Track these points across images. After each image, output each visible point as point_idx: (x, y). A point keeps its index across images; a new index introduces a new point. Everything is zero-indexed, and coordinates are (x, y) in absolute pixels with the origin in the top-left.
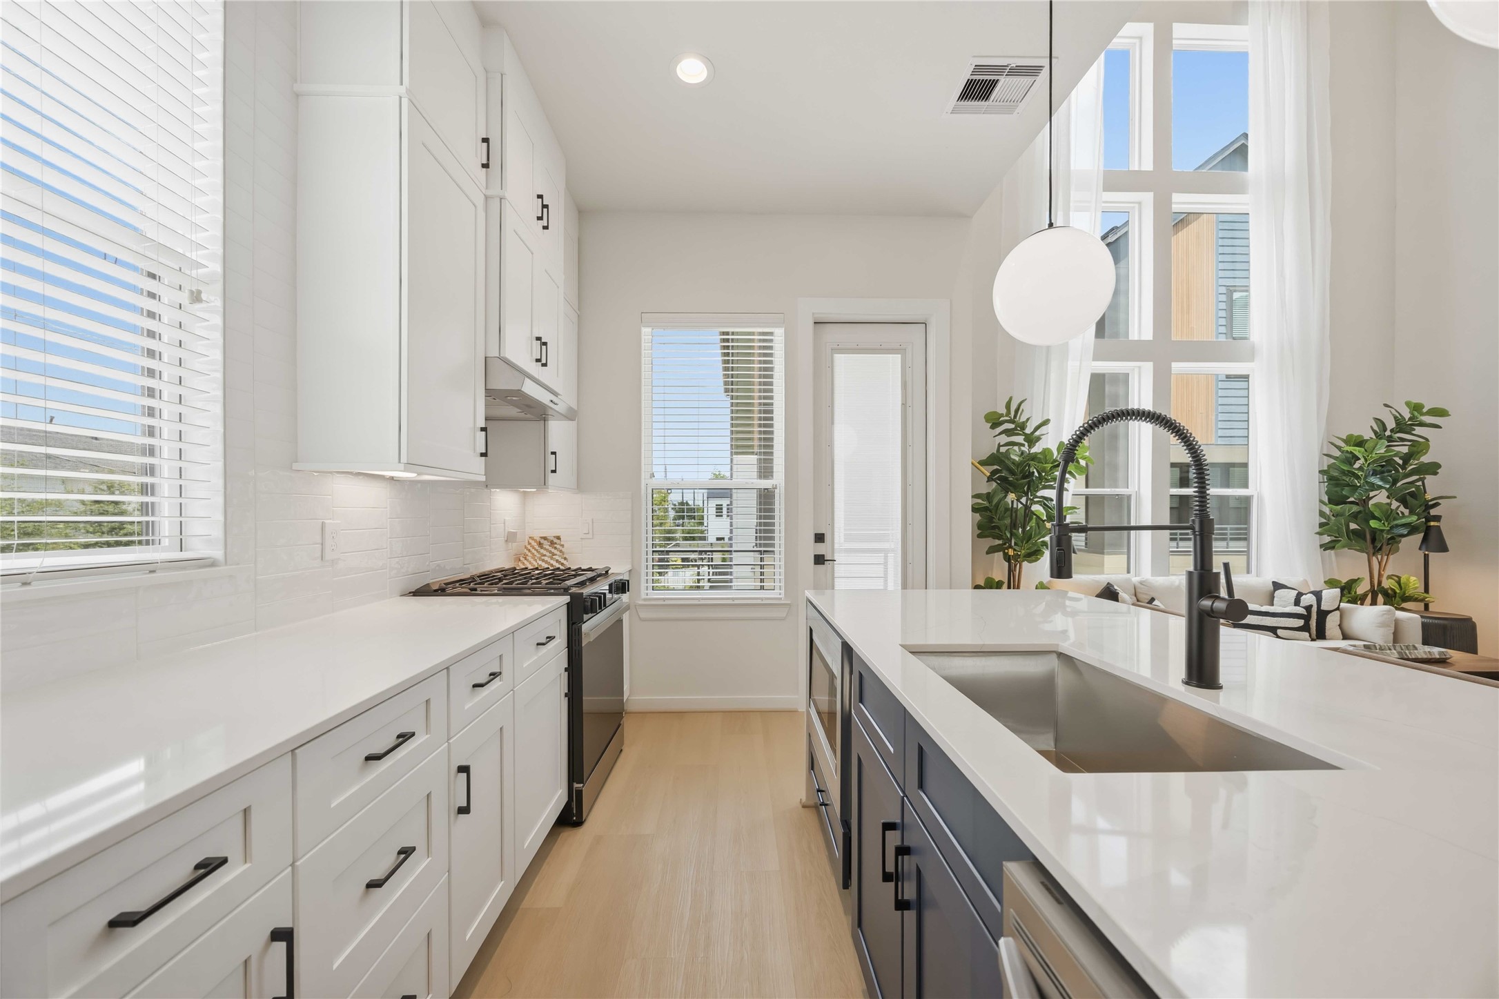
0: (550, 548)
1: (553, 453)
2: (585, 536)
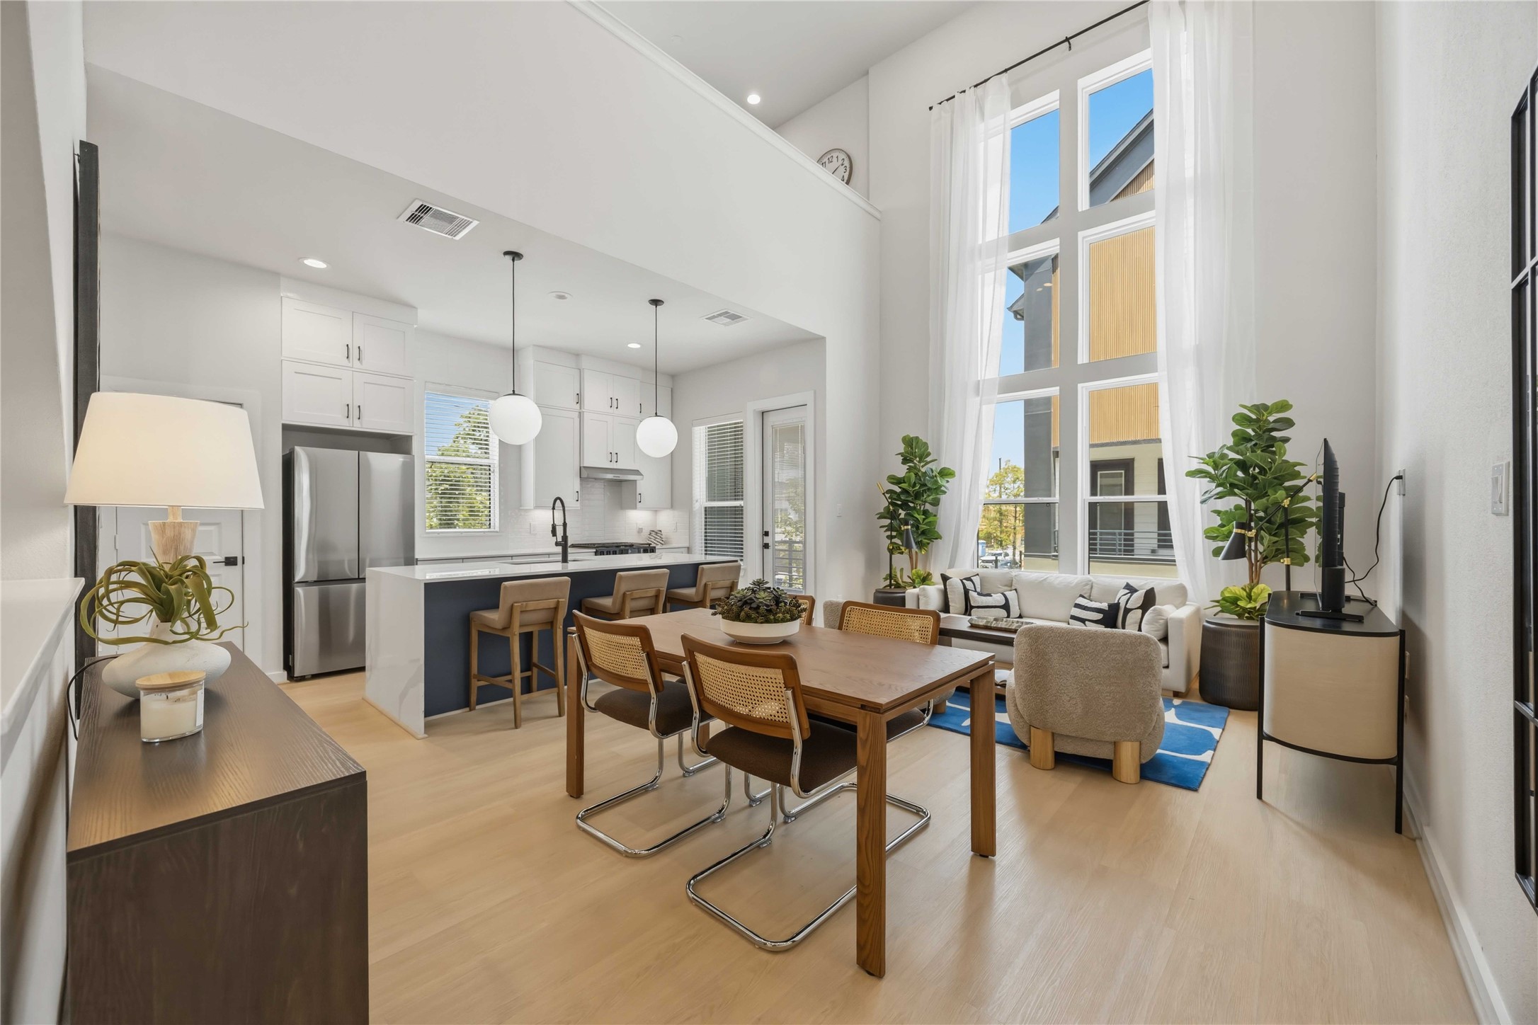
0: (655, 536)
1: (640, 494)
2: (675, 530)
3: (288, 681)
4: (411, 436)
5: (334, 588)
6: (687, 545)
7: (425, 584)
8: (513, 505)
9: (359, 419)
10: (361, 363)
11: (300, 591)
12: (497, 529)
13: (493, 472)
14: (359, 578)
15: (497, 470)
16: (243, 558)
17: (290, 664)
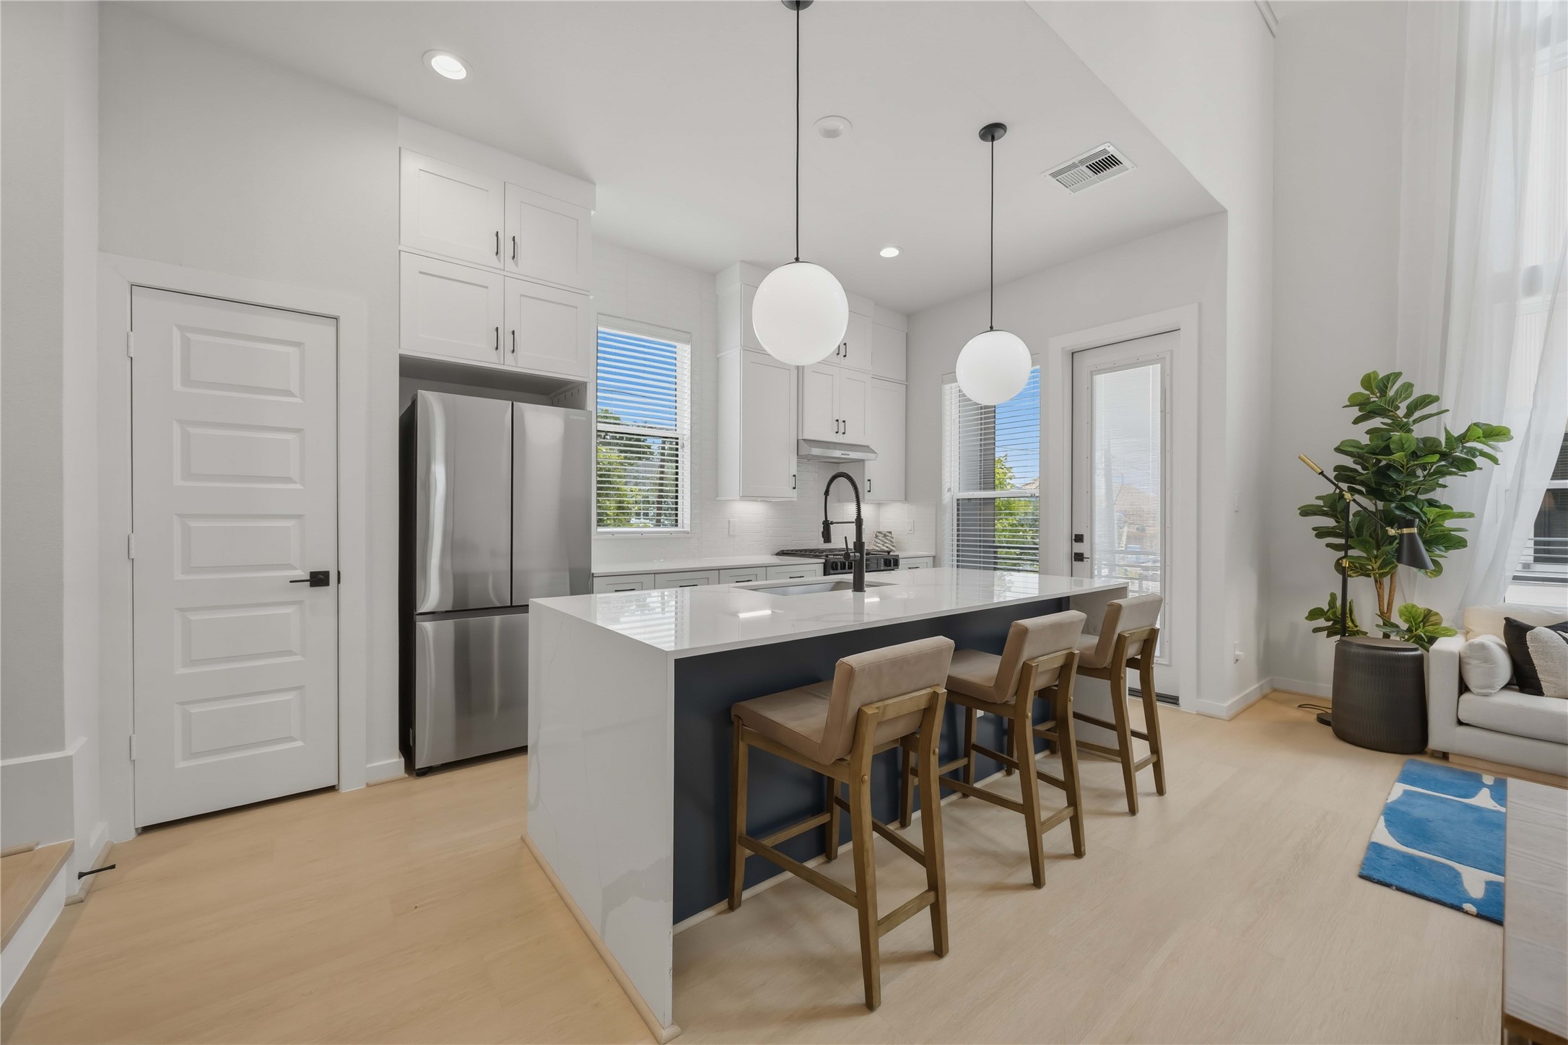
0: (883, 539)
1: (869, 480)
2: (910, 532)
3: (407, 775)
4: (586, 383)
5: (474, 621)
6: (933, 553)
7: (676, 661)
8: (709, 494)
9: (513, 351)
10: (517, 265)
11: (426, 628)
12: (687, 528)
13: (683, 446)
14: (511, 606)
15: (687, 444)
16: (339, 573)
17: (411, 744)
